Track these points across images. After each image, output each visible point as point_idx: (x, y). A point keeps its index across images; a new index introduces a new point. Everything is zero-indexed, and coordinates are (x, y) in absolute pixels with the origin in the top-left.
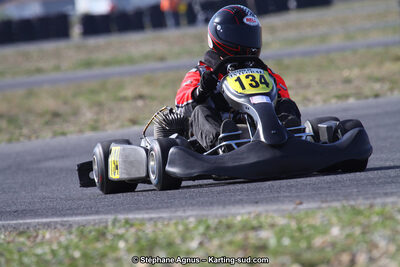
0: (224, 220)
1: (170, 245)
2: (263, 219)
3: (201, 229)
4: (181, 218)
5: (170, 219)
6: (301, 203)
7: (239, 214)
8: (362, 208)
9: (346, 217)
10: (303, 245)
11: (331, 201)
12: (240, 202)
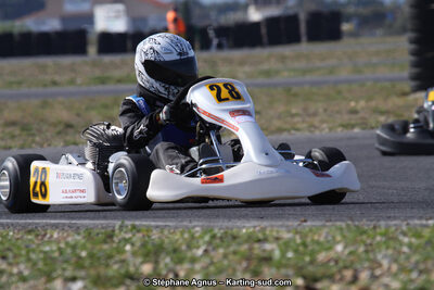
0: (230, 232)
1: (175, 251)
2: (267, 232)
3: (207, 238)
4: (187, 227)
5: (176, 228)
6: (305, 221)
7: (244, 227)
8: (366, 228)
9: (350, 235)
10: (307, 259)
11: (336, 221)
12: (246, 217)
